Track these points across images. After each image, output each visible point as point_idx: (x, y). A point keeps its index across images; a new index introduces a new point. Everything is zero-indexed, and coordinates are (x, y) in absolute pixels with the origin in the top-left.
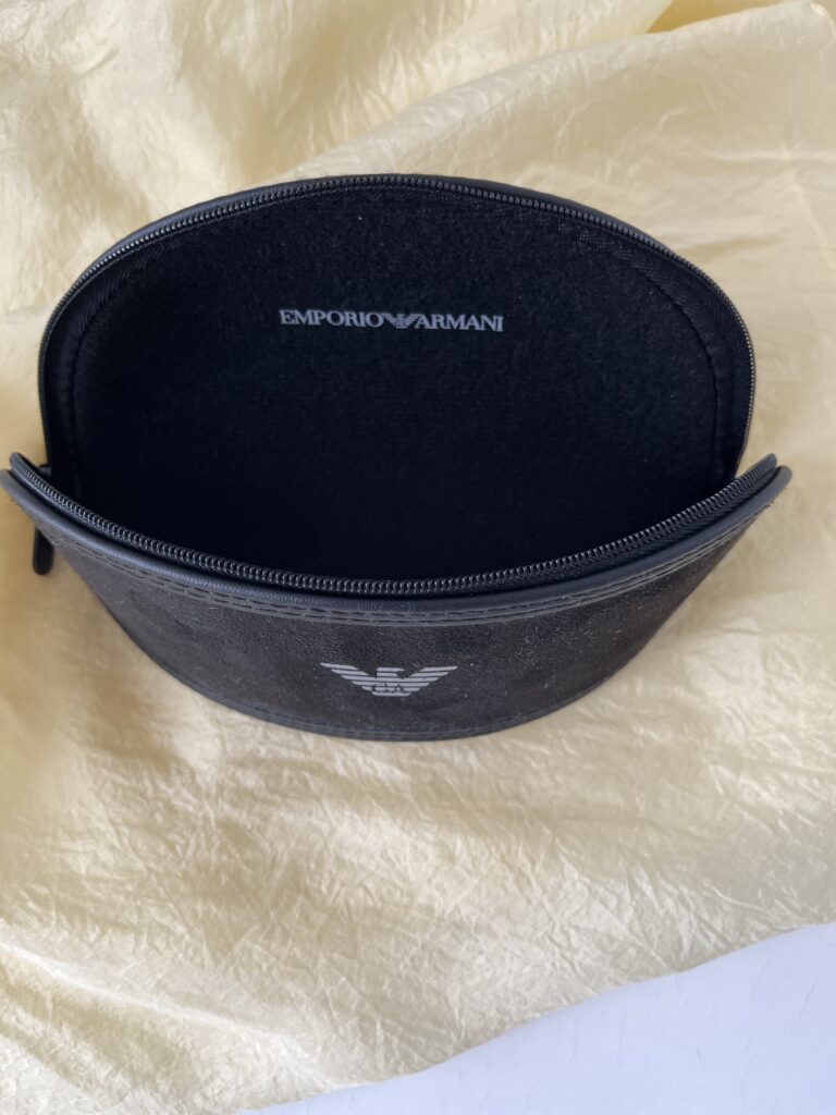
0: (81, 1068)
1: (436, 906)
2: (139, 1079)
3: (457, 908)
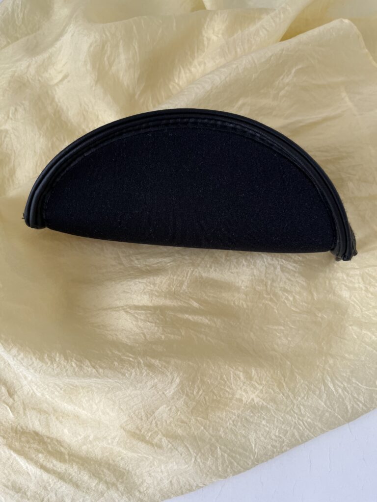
0: (83, 484)
1: (244, 398)
2: (110, 486)
3: (253, 400)
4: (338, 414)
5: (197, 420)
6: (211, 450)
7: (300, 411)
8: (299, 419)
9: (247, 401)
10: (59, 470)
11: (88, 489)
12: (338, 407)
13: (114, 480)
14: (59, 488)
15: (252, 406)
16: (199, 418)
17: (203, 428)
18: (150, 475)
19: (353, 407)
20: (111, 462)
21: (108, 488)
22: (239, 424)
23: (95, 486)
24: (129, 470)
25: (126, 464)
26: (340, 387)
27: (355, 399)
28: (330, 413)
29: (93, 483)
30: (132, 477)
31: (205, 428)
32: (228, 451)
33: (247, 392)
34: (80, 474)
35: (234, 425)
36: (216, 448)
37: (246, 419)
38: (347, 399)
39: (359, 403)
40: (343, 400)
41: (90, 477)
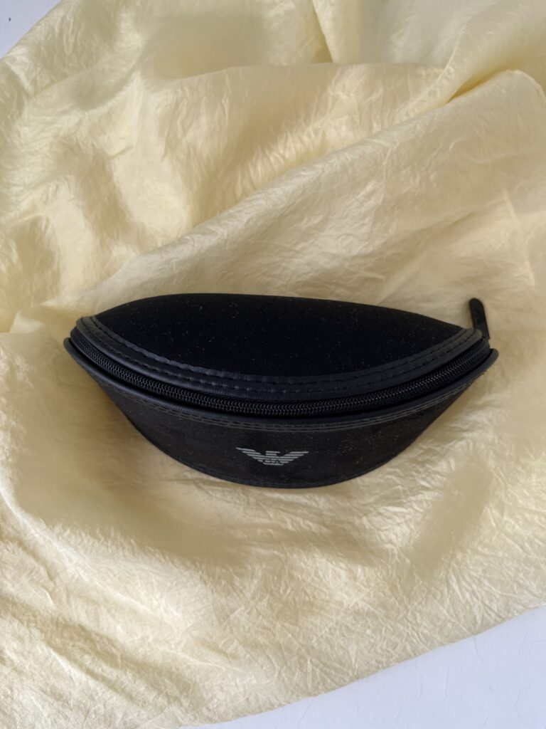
0: (139, 695)
1: (345, 602)
2: (171, 700)
3: (357, 603)
4: (463, 625)
5: (283, 626)
6: (300, 663)
7: (416, 619)
8: (413, 629)
9: (349, 605)
10: (109, 677)
11: (145, 703)
12: (464, 616)
13: (177, 693)
14: (109, 699)
15: (355, 612)
16: (286, 624)
17: (290, 635)
18: (222, 689)
19: (483, 618)
20: (174, 670)
21: (169, 703)
22: (338, 633)
23: (153, 700)
24: (195, 682)
25: (192, 673)
26: (467, 590)
27: (486, 608)
28: (454, 624)
29: (151, 696)
30: (199, 691)
31: (293, 635)
32: (321, 665)
33: (350, 595)
34: (135, 683)
35: (331, 634)
36: (306, 661)
37: (347, 627)
38: (476, 606)
39: (490, 612)
40: (471, 607)
41: (147, 688)
